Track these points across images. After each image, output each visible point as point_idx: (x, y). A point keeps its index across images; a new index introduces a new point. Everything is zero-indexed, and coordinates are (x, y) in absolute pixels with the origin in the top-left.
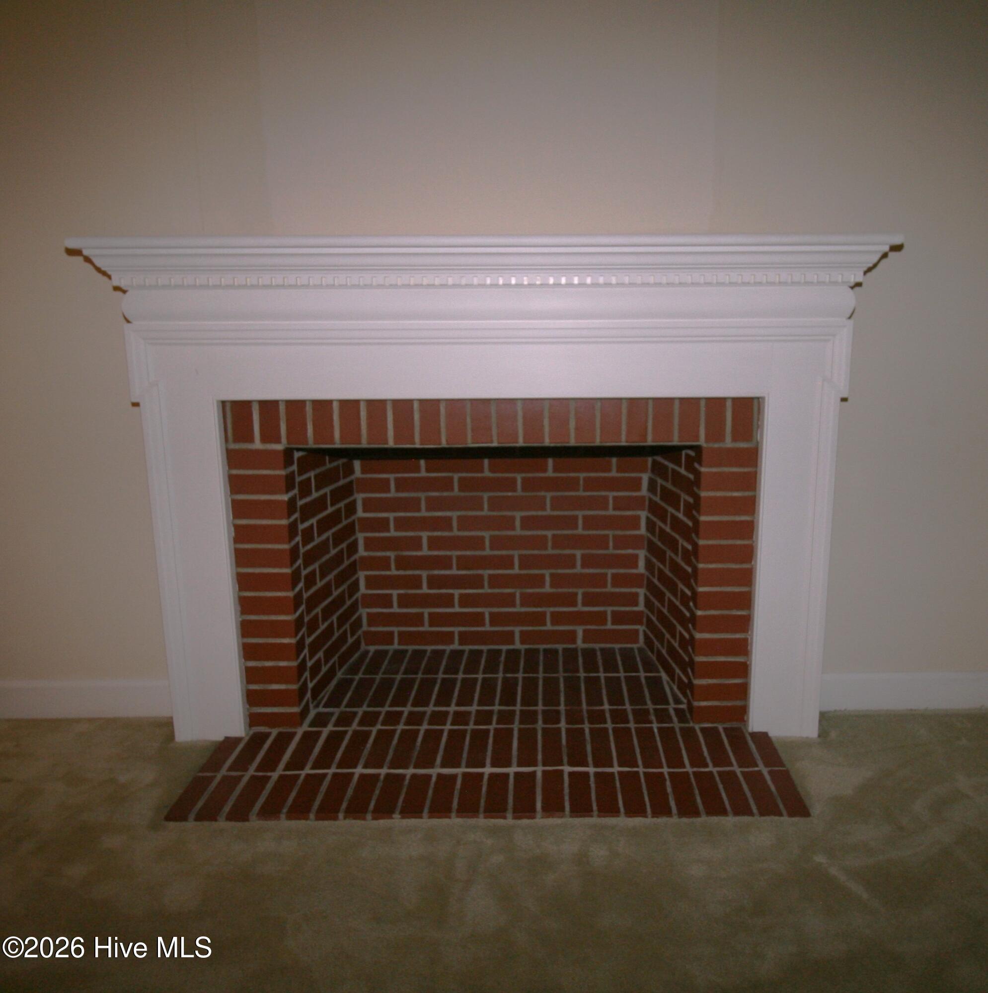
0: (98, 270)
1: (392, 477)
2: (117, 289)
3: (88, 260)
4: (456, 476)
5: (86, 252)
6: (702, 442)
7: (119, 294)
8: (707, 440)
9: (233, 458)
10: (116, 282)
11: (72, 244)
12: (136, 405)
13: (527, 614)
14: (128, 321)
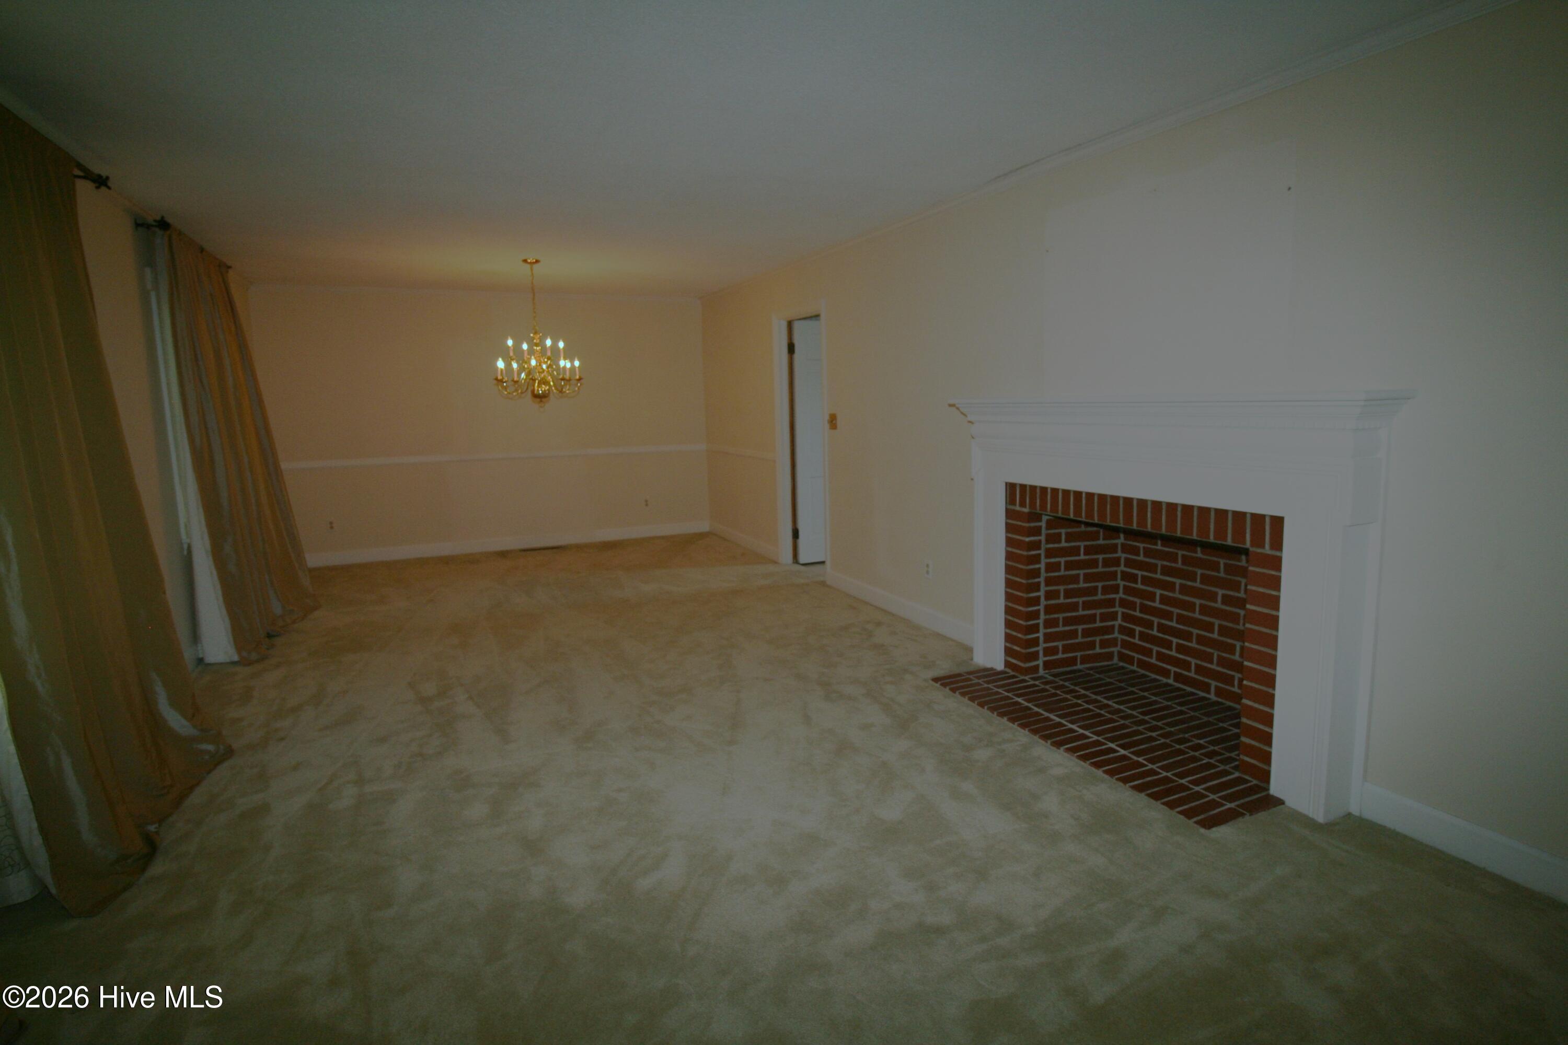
0: (962, 413)
1: (1141, 545)
2: (970, 422)
3: (958, 409)
4: (1180, 553)
5: (957, 406)
6: (1248, 544)
7: (970, 424)
8: (1252, 545)
9: (1009, 514)
10: (969, 418)
11: (952, 402)
12: (972, 479)
13: (1219, 672)
14: (973, 438)
